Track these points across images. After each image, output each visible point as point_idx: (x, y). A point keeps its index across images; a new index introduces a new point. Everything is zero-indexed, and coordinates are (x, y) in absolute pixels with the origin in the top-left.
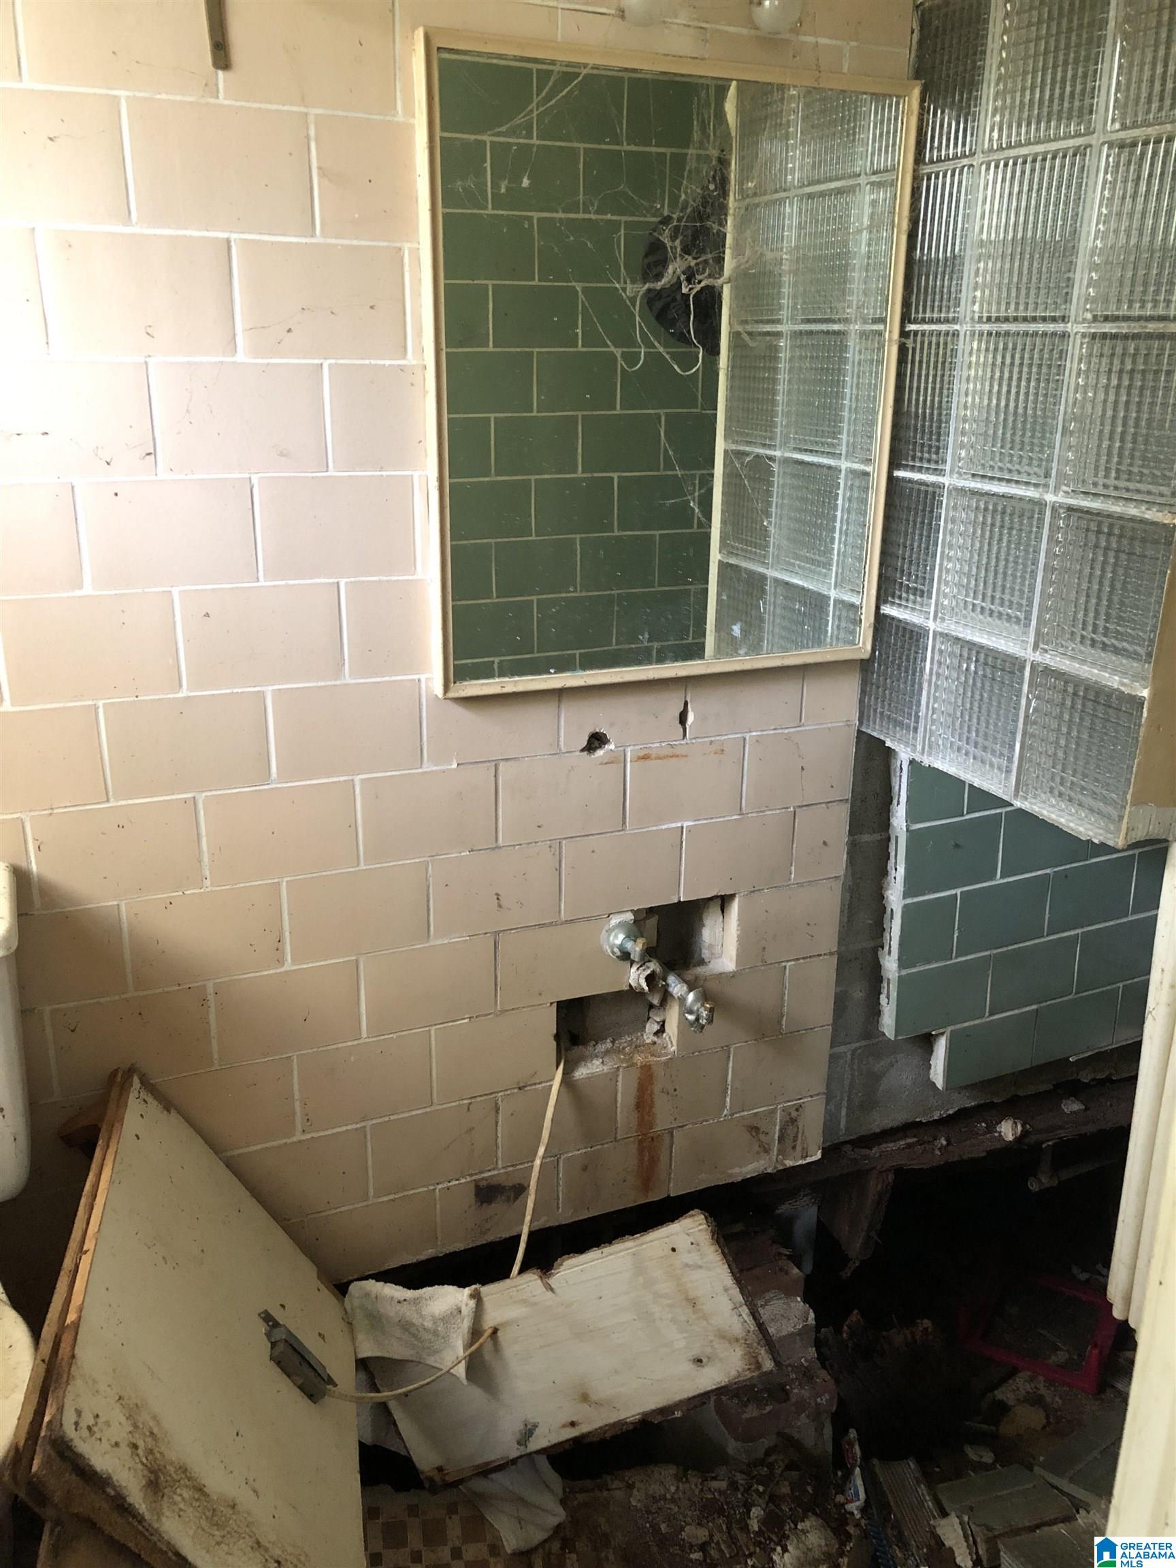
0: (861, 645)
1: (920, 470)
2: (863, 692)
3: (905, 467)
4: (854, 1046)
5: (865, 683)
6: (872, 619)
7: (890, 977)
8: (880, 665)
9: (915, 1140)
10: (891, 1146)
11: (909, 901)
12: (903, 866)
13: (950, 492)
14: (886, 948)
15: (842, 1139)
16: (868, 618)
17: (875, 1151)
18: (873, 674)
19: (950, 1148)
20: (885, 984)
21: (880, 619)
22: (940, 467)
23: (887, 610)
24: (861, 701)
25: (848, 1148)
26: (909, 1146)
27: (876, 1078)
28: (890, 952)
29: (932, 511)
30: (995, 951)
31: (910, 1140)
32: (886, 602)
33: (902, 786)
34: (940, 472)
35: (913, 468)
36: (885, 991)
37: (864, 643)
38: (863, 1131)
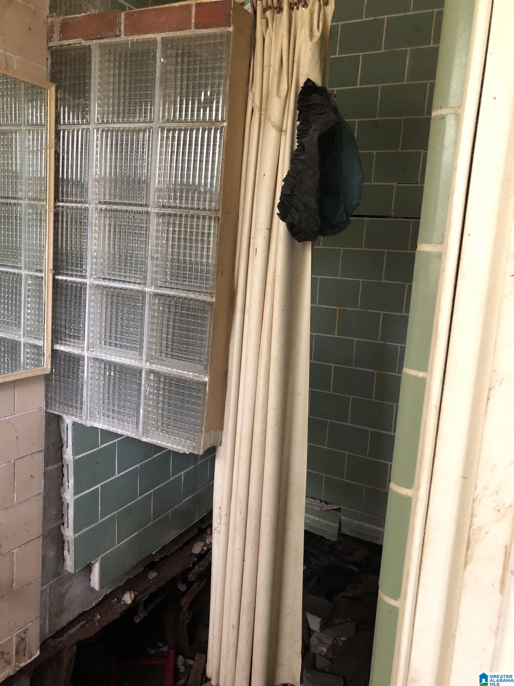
0: (45, 366)
1: (72, 275)
2: (47, 391)
3: (63, 274)
4: (50, 583)
5: (47, 386)
6: (50, 353)
7: (69, 540)
8: (56, 376)
9: (84, 622)
10: (73, 630)
11: (77, 497)
12: (73, 479)
13: (90, 287)
14: (66, 525)
15: (47, 637)
16: (47, 352)
17: (65, 636)
18: (52, 381)
19: (103, 619)
20: (66, 544)
21: (54, 352)
22: (83, 274)
23: (58, 347)
24: (46, 396)
25: (51, 640)
26: (82, 626)
27: (63, 596)
28: (68, 526)
29: (80, 297)
30: (117, 512)
31: (82, 623)
32: (57, 343)
33: (69, 437)
34: (84, 277)
35: (67, 275)
36: (67, 547)
37: (47, 365)
38: (58, 628)
